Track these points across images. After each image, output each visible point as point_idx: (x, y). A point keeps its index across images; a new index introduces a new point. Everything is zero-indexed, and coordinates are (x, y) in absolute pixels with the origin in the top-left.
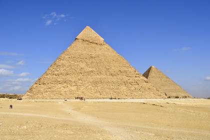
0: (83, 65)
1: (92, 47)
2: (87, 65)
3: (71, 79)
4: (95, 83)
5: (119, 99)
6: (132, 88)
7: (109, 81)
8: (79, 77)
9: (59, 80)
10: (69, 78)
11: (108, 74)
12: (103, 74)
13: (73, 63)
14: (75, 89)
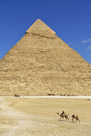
1: (42, 41)
2: (38, 60)
3: (20, 75)
4: (45, 79)
5: (68, 95)
6: (85, 84)
7: (61, 76)
8: (29, 73)
9: (8, 76)
10: (18, 73)
11: (59, 69)
12: (54, 70)
13: (22, 58)
14: (24, 85)
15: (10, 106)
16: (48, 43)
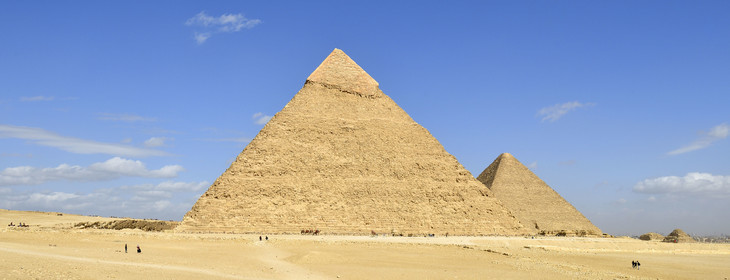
0: (323, 149)
1: (347, 102)
2: (335, 149)
3: (292, 185)
4: (354, 195)
5: (410, 235)
6: (448, 210)
7: (389, 189)
8: (313, 180)
9: (263, 186)
10: (288, 181)
11: (387, 171)
12: (373, 173)
13: (298, 143)
14: (304, 210)
15: (290, 259)
16: (361, 109)
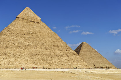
0: (21, 40)
1: (30, 25)
2: (25, 40)
3: (10, 52)
4: (31, 55)
5: (49, 68)
6: (63, 60)
7: (44, 53)
8: (17, 50)
10: (8, 50)
11: (43, 47)
12: (38, 48)
13: (12, 38)
14: (14, 60)
16: (35, 27)
